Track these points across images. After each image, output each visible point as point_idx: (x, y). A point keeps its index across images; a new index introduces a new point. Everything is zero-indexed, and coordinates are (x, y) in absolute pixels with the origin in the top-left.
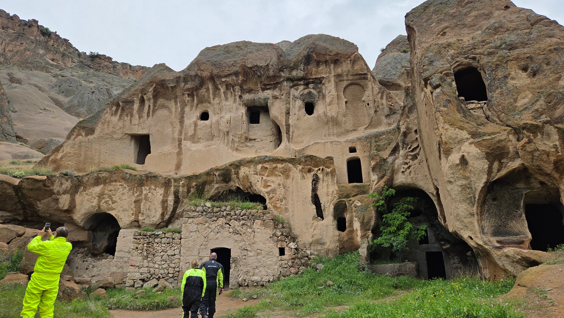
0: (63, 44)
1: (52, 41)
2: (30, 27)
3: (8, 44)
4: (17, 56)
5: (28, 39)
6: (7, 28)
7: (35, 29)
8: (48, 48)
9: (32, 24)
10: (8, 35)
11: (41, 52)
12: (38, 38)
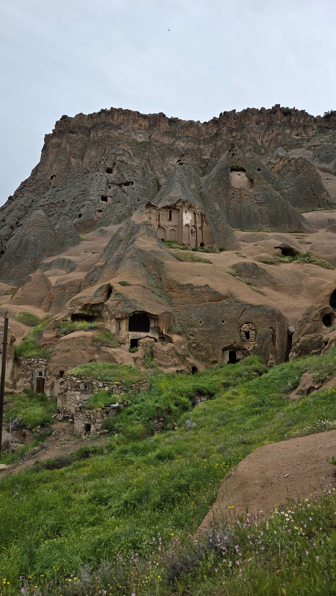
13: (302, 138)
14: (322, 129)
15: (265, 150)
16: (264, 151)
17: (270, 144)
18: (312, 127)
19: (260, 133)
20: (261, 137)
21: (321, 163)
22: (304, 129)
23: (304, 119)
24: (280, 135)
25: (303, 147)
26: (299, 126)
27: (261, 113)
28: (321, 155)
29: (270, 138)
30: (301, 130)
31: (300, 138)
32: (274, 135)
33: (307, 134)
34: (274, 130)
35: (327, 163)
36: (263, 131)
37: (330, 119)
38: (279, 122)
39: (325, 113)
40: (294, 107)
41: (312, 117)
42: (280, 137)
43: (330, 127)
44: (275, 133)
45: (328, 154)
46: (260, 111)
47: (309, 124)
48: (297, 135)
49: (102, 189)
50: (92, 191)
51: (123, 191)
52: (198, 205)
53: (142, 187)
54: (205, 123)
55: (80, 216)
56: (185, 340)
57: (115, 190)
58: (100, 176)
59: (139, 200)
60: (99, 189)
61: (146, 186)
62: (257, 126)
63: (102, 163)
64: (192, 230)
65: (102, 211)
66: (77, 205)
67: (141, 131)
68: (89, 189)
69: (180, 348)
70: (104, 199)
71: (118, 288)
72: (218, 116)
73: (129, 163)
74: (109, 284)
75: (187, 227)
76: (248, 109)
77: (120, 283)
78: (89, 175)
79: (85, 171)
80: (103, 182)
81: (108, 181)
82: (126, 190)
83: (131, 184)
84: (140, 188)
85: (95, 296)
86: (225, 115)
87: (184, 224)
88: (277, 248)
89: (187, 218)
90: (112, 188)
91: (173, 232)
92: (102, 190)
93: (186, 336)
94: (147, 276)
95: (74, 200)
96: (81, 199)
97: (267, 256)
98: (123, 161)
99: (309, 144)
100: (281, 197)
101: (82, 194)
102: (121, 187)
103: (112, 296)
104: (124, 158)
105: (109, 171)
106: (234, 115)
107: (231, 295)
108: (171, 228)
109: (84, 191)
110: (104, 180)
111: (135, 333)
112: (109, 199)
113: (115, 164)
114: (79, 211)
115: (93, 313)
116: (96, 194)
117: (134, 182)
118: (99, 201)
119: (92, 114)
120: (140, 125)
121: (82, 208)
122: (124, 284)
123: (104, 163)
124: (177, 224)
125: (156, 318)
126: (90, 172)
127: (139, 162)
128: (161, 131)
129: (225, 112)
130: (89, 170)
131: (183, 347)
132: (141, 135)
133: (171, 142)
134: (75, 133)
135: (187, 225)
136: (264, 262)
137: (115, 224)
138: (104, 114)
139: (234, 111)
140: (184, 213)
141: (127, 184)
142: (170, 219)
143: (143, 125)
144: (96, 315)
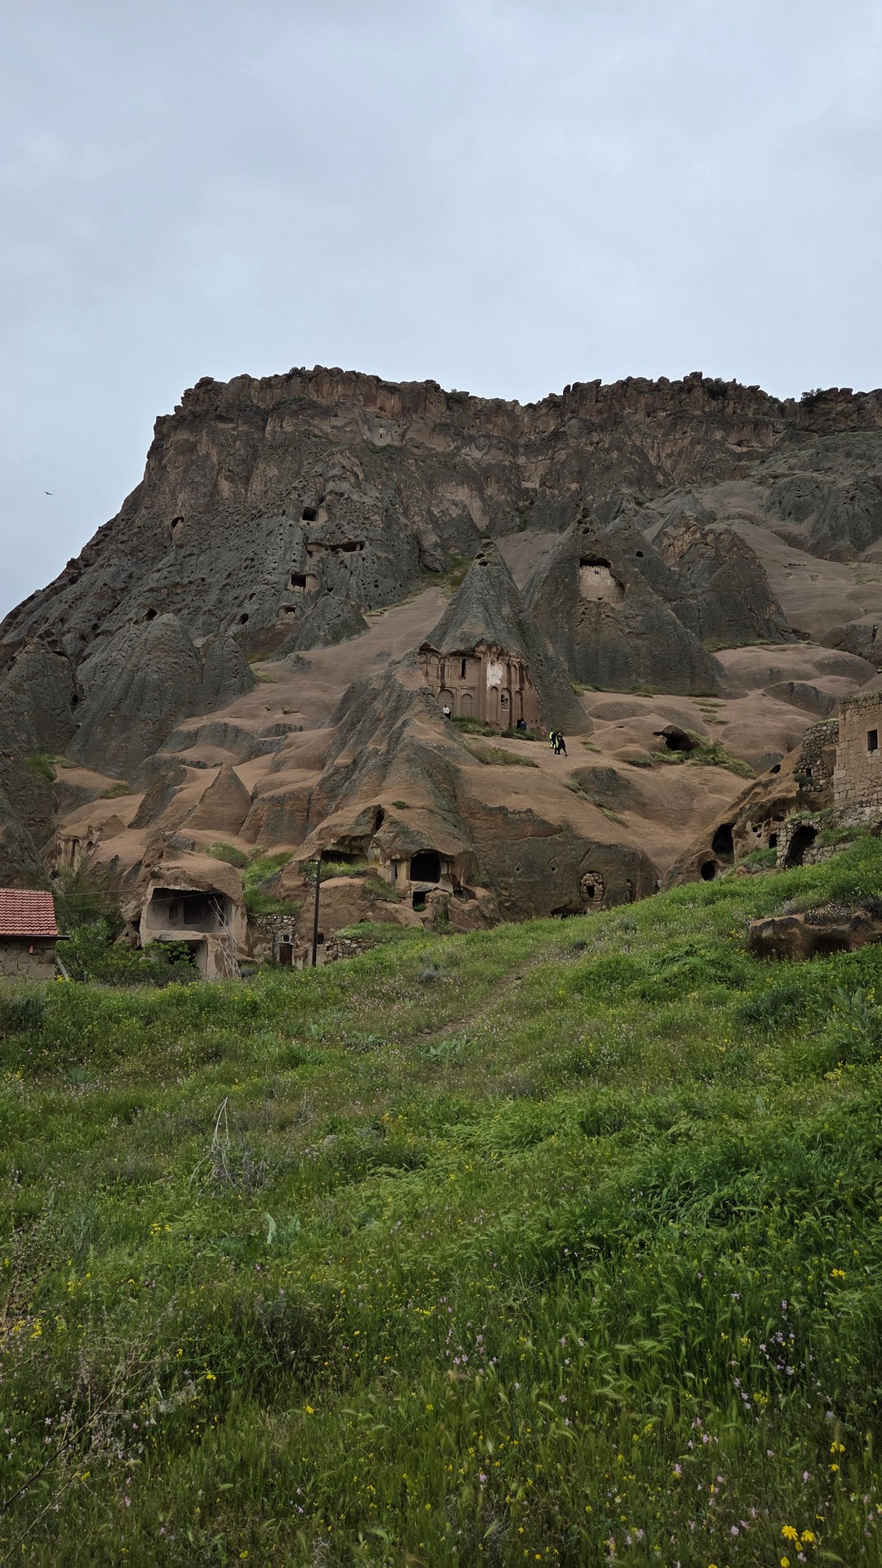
0: (750, 401)
1: (732, 402)
2: (689, 391)
3: (663, 444)
4: (682, 462)
5: (694, 417)
6: (654, 411)
7: (698, 392)
8: (727, 423)
9: (693, 385)
10: (660, 426)
11: (718, 435)
12: (707, 409)
13: (750, 451)
14: (796, 432)
15: (664, 475)
16: (662, 478)
17: (676, 463)
18: (774, 427)
19: (656, 438)
20: (656, 445)
21: (784, 519)
22: (755, 429)
23: (756, 407)
24: (699, 443)
25: (750, 476)
26: (743, 423)
27: (659, 391)
28: (785, 501)
29: (676, 450)
30: (747, 432)
31: (745, 450)
32: (686, 442)
33: (761, 442)
34: (686, 432)
35: (799, 520)
36: (662, 431)
37: (815, 409)
38: (698, 413)
39: (805, 394)
40: (735, 380)
41: (776, 400)
42: (699, 448)
43: (812, 428)
44: (690, 438)
45: (802, 499)
46: (657, 385)
47: (767, 419)
48: (739, 444)
49: (294, 557)
50: (271, 561)
51: (342, 563)
52: (515, 649)
53: (383, 555)
54: (530, 405)
55: (245, 618)
56: (494, 896)
57: (322, 560)
58: (288, 527)
59: (376, 586)
60: (287, 557)
61: (394, 552)
62: (648, 420)
63: (294, 496)
64: (502, 696)
65: (293, 610)
66: (235, 593)
67: (383, 422)
68: (265, 556)
69: (487, 908)
70: (299, 580)
71: (393, 812)
72: (560, 393)
73: (355, 497)
74: (379, 806)
75: (494, 691)
76: (630, 379)
77: (394, 804)
78: (263, 522)
79: (254, 512)
80: (296, 541)
81: (308, 538)
82: (348, 562)
83: (358, 548)
84: (379, 558)
85: (357, 823)
86: (577, 392)
87: (489, 685)
88: (657, 734)
89: (495, 674)
90: (317, 557)
91: (467, 700)
92: (294, 561)
93: (496, 890)
94: (434, 793)
95: (229, 580)
96: (245, 579)
97: (637, 752)
98: (342, 494)
99: (763, 470)
100: (678, 622)
101: (246, 568)
102: (337, 553)
103: (385, 826)
104: (344, 486)
105: (310, 515)
106: (597, 393)
107: (568, 826)
108: (465, 692)
109: (253, 560)
110: (298, 536)
111: (420, 883)
112: (308, 580)
113: (322, 500)
114: (240, 605)
115: (351, 850)
116: (280, 570)
117: (367, 543)
118: (286, 585)
119: (270, 378)
120: (381, 409)
121: (247, 601)
122: (400, 806)
123: (299, 495)
124: (475, 684)
125: (450, 860)
126: (266, 516)
127: (378, 495)
128: (429, 422)
129: (577, 385)
130: (264, 510)
131: (491, 906)
132: (382, 431)
133: (452, 448)
134: (231, 420)
135: (494, 688)
136: (632, 763)
137: (327, 643)
138: (299, 379)
139: (598, 382)
140: (489, 665)
141: (350, 547)
142: (463, 675)
143: (388, 407)
144: (355, 852)
